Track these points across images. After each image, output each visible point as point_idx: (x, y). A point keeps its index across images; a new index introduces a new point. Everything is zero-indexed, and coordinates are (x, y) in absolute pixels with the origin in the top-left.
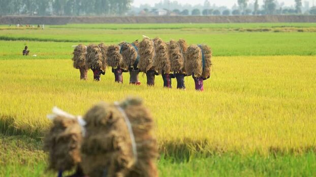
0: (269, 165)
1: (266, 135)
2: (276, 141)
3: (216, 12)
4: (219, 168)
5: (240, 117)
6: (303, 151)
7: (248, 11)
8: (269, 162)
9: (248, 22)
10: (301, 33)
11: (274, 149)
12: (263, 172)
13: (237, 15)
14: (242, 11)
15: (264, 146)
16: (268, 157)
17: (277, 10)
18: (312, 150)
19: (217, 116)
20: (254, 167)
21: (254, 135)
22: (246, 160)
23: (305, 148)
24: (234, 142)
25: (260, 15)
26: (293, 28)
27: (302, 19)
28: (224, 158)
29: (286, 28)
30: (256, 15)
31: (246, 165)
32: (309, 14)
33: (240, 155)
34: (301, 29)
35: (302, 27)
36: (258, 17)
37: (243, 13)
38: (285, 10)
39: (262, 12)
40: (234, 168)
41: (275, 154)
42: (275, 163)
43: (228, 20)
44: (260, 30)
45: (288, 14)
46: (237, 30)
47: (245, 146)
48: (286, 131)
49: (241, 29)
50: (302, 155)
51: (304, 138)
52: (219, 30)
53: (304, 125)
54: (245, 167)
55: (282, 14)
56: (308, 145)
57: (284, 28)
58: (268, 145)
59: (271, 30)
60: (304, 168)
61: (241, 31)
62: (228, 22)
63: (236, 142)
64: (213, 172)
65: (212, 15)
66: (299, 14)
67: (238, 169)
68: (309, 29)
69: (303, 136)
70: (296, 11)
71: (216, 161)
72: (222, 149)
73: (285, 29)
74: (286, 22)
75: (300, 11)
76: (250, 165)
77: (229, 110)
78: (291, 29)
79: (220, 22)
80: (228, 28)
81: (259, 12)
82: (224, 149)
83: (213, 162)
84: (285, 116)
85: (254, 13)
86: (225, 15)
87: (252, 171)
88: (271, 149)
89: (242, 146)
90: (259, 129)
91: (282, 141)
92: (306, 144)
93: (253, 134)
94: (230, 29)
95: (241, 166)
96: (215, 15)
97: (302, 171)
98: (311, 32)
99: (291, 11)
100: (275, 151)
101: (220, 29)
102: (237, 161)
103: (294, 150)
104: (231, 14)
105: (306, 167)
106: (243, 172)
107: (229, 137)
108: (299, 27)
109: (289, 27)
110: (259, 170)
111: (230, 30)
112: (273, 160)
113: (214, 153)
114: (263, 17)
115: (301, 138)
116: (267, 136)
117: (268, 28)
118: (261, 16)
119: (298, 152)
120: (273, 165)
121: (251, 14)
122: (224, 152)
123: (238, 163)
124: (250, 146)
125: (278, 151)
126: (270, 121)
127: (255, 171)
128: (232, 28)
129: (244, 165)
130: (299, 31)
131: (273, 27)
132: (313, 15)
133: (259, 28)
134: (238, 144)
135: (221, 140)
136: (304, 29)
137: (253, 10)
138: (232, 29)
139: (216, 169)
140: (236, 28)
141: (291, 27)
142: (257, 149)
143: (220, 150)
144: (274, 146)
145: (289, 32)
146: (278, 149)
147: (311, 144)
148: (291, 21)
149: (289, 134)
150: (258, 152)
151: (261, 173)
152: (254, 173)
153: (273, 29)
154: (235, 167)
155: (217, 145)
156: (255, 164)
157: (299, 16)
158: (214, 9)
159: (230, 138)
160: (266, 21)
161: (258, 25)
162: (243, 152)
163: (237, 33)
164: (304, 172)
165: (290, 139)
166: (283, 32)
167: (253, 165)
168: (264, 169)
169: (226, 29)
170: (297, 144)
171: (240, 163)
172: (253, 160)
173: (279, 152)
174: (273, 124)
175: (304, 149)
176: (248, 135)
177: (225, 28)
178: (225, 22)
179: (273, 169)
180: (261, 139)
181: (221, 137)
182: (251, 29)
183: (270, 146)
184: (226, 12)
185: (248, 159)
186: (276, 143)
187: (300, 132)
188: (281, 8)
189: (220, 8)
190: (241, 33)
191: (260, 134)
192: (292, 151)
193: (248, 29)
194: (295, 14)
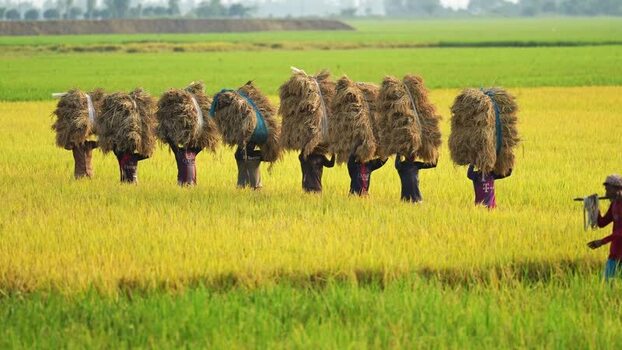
0: (118, 315)
1: (112, 255)
2: (133, 267)
3: (13, 13)
4: (19, 322)
5: (61, 221)
6: (184, 285)
7: (75, 12)
8: (119, 308)
9: (76, 33)
10: (180, 53)
11: (128, 283)
12: (106, 329)
13: (53, 19)
14: (63, 11)
15: (109, 277)
16: (117, 299)
17: (133, 10)
18: (201, 284)
19: (16, 220)
20: (89, 319)
21: (89, 257)
22: (73, 306)
23: (189, 279)
24: (50, 271)
25: (99, 19)
26: (164, 44)
27: (182, 25)
28: (30, 303)
29: (151, 44)
30: (91, 19)
31: (73, 317)
32: (195, 17)
33: (62, 296)
34: (179, 46)
35: (182, 42)
36: (96, 22)
37: (65, 16)
38: (148, 10)
39: (103, 13)
40: (49, 323)
41: (131, 292)
42: (130, 312)
43: (36, 29)
44: (100, 49)
45: (153, 16)
46: (54, 49)
47: (71, 277)
48: (152, 248)
49: (61, 48)
50: (182, 293)
51: (187, 260)
52: (18, 50)
53: (186, 235)
54: (70, 320)
55: (142, 17)
56: (194, 273)
57: (147, 45)
58: (117, 275)
59: (120, 48)
60: (186, 319)
61: (63, 51)
62: (37, 34)
63: (53, 271)
64: (8, 331)
65: (5, 19)
66: (175, 16)
67: (57, 325)
68: (196, 45)
69: (184, 255)
70: (170, 11)
71: (13, 310)
72: (25, 286)
73: (150, 47)
74: (151, 32)
75: (178, 11)
76: (80, 316)
77: (39, 206)
78: (159, 47)
79: (21, 34)
80: (36, 46)
81: (96, 13)
82: (29, 286)
83: (7, 312)
84: (149, 219)
85: (87, 15)
86: (29, 20)
87: (84, 328)
88: (121, 284)
89: (65, 279)
90: (97, 244)
91: (144, 267)
92: (191, 270)
93: (85, 254)
94: (40, 47)
95: (64, 318)
96: (10, 20)
97: (183, 326)
98: (199, 51)
99: (159, 10)
100: (129, 288)
101: (20, 49)
102: (55, 309)
103: (167, 285)
104: (41, 18)
105: (190, 317)
106: (67, 330)
107: (38, 261)
108: (176, 42)
109: (156, 41)
110: (98, 325)
111: (41, 50)
112: (125, 306)
113: (10, 294)
114: (105, 23)
115: (180, 259)
116: (115, 257)
117: (117, 45)
118: (102, 22)
119: (176, 288)
120: (126, 314)
121: (81, 17)
122: (29, 292)
123: (58, 312)
124: (82, 279)
125: (135, 287)
126: (121, 229)
127: (90, 327)
128: (44, 44)
129: (69, 316)
130: (176, 50)
131: (124, 43)
132: (203, 17)
133: (96, 45)
134: (56, 275)
135: (23, 268)
136: (185, 46)
137: (85, 9)
138: (44, 48)
139: (14, 325)
140: (53, 45)
141: (161, 41)
142: (93, 283)
143: (22, 288)
144: (129, 276)
145: (156, 52)
146: (134, 282)
147: (199, 271)
148: (160, 31)
149: (157, 253)
150: (96, 289)
151: (103, 332)
152: (88, 332)
153: (124, 47)
154: (52, 321)
155: (16, 277)
156: (90, 313)
157: (176, 21)
158: (9, 9)
159: (41, 262)
160: (111, 31)
161: (95, 39)
162: (67, 291)
163: (54, 55)
164: (187, 328)
165: (160, 263)
166: (145, 52)
167: (86, 315)
168: (109, 323)
169: (33, 49)
170: (173, 272)
171: (62, 312)
172: (85, 306)
173: (137, 289)
174: (127, 234)
175: (186, 281)
176: (78, 256)
177: (31, 45)
178: (29, 34)
179: (126, 322)
180: (103, 264)
181: (23, 262)
182: (81, 46)
183: (120, 277)
184: (32, 13)
185: (78, 305)
186: (131, 271)
187: (179, 248)
188: (140, 6)
189: (20, 5)
190: (62, 55)
191: (101, 254)
192: (162, 286)
193: (75, 46)
194: (167, 16)
